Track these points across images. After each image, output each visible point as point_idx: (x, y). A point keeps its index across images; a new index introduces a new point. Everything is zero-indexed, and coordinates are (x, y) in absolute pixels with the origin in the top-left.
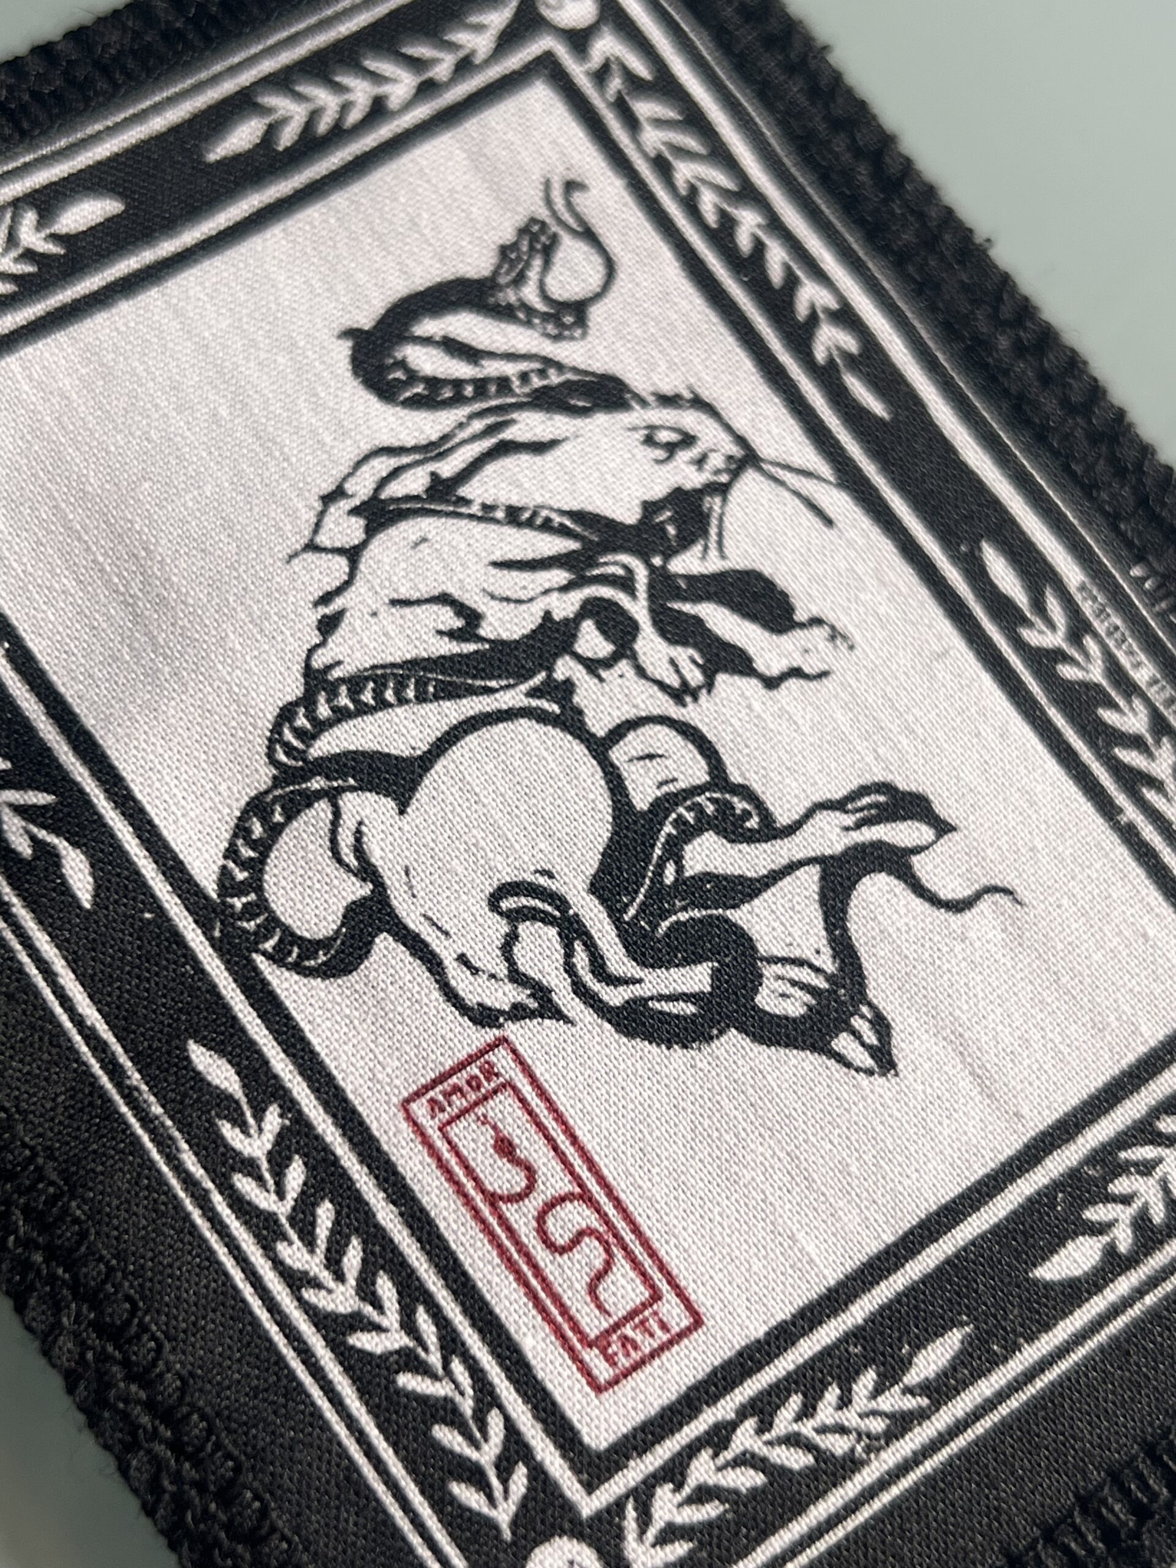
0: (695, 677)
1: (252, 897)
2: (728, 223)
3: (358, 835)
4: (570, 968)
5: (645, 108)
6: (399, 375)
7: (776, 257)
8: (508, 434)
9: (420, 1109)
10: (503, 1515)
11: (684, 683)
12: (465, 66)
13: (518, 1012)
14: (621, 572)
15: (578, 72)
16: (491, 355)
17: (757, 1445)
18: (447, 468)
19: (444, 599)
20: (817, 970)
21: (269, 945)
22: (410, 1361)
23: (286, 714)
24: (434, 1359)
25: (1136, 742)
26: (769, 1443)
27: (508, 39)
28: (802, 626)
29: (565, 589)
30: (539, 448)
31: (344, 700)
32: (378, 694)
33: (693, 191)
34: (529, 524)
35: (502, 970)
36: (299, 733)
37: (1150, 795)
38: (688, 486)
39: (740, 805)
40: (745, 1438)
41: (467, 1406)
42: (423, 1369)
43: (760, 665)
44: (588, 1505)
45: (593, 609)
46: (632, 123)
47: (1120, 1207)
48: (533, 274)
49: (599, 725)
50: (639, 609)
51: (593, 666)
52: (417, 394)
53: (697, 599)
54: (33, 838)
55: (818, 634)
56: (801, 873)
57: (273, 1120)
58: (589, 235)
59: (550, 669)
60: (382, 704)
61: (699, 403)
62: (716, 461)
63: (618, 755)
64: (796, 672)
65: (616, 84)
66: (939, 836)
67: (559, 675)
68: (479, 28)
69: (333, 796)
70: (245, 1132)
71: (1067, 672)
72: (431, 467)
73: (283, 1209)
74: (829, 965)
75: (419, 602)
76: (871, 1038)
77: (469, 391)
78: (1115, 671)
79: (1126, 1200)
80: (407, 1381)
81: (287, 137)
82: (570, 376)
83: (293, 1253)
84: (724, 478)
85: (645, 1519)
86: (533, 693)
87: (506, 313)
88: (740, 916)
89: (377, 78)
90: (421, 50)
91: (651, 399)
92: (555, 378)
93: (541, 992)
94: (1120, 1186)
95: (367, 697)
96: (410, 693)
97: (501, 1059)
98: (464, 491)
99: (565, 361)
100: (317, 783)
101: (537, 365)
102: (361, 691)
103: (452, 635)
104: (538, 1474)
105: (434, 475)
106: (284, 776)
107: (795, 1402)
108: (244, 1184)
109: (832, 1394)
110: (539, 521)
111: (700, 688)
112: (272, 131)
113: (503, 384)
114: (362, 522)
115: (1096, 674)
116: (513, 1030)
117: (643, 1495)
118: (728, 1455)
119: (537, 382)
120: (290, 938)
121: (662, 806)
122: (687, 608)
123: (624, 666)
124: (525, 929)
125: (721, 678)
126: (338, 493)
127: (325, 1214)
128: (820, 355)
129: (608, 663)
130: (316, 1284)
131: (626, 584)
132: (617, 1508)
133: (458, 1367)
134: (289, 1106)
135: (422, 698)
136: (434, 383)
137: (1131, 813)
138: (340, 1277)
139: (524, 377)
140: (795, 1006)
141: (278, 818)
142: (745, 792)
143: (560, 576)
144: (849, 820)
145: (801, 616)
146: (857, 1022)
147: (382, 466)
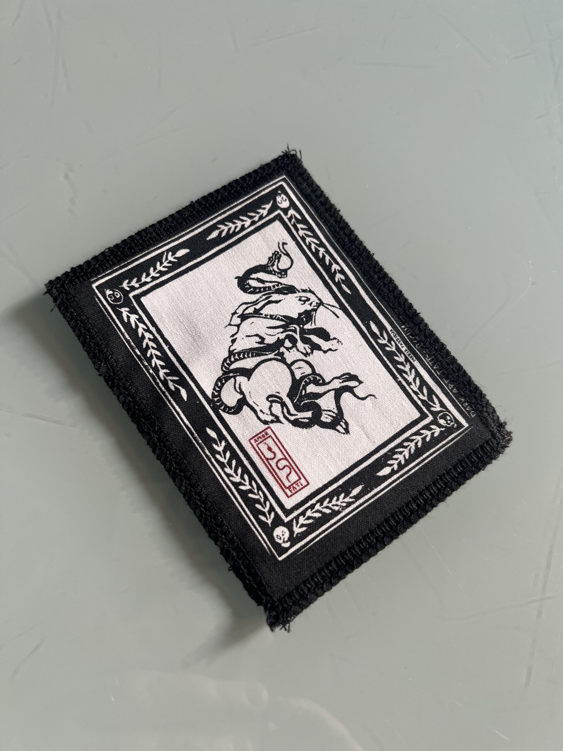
0: (309, 351)
1: (219, 398)
2: (317, 251)
3: (240, 385)
4: (283, 412)
5: (299, 226)
6: (248, 286)
7: (328, 258)
8: (270, 299)
9: (253, 441)
10: (269, 522)
11: (307, 352)
12: (261, 218)
13: (272, 422)
14: (294, 329)
15: (285, 218)
16: (267, 282)
17: (320, 508)
18: (258, 307)
19: (257, 335)
20: (334, 412)
21: (222, 408)
22: (251, 491)
23: (225, 360)
24: (256, 491)
25: (402, 364)
26: (322, 508)
27: (270, 212)
28: (332, 339)
29: (282, 333)
30: (277, 302)
31: (237, 357)
32: (244, 356)
33: (310, 244)
34: (275, 319)
35: (269, 413)
36: (228, 364)
37: (404, 375)
38: (308, 309)
39: (318, 378)
40: (318, 507)
41: (262, 500)
42: (253, 493)
43: (323, 348)
44: (286, 520)
45: (288, 337)
46: (297, 230)
47: (395, 461)
48: (276, 263)
49: (289, 362)
50: (297, 337)
51: (288, 349)
52: (251, 291)
53: (309, 335)
54: (175, 386)
55: (335, 341)
56: (331, 392)
57: (223, 444)
58: (288, 255)
59: (279, 350)
60: (244, 358)
61: (311, 291)
62: (314, 304)
63: (293, 368)
64: (330, 350)
65: (293, 220)
66: (360, 384)
67: (281, 351)
68: (264, 209)
69: (234, 377)
70: (218, 446)
71: (388, 349)
72: (254, 307)
73: (225, 461)
74: (336, 411)
75: (252, 336)
76: (344, 426)
77: (262, 290)
78: (397, 348)
79: (396, 459)
80: (250, 495)
81: (224, 234)
82: (284, 286)
83: (228, 470)
84: (316, 308)
85: (297, 523)
86: (275, 355)
87: (270, 272)
88: (318, 401)
89: (243, 221)
90: (252, 214)
91: (300, 290)
92: (280, 287)
93: (277, 417)
94: (395, 456)
95: (241, 356)
96: (250, 355)
97: (269, 431)
98: (261, 312)
99: (283, 282)
100: (231, 375)
101: (276, 284)
102: (240, 355)
103: (259, 343)
104: (276, 514)
105: (255, 308)
106: (225, 373)
107: (328, 500)
108: (218, 456)
109: (335, 498)
110: (277, 318)
111: (310, 353)
112: (221, 233)
113: (269, 288)
114: (240, 319)
115: (394, 349)
116: (271, 425)
117: (297, 518)
118: (314, 510)
119: (276, 287)
120: (226, 406)
121: (302, 378)
122: (308, 336)
123: (294, 349)
124: (274, 404)
125: (314, 351)
126: (235, 313)
127: (234, 462)
128: (337, 280)
129: (291, 348)
130: (232, 476)
131: (295, 331)
132: (292, 520)
133: (260, 493)
134: (227, 441)
135: (252, 356)
136: (255, 288)
137: (400, 379)
138: (237, 475)
139: (274, 286)
140: (329, 420)
141: (224, 382)
142: (319, 375)
143: (281, 330)
144: (341, 381)
145: (331, 337)
146: (342, 423)
147: (244, 307)
